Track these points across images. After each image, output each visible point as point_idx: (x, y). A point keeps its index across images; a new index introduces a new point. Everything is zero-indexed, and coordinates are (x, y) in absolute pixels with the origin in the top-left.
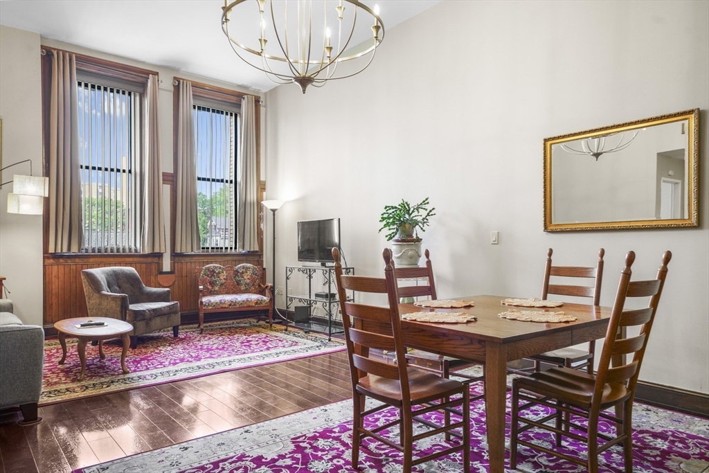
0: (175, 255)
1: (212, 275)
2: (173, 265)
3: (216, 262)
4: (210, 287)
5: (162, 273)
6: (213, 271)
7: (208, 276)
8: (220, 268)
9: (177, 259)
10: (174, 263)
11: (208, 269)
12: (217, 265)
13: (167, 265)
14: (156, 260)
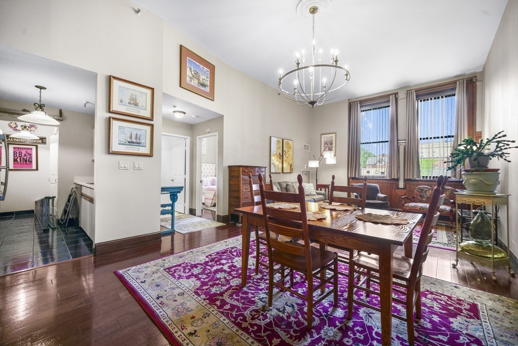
0: (406, 180)
1: (422, 192)
2: (405, 185)
3: (425, 185)
4: (420, 198)
5: (398, 188)
6: (423, 190)
7: (419, 192)
8: (427, 188)
9: (407, 182)
10: (406, 184)
11: (419, 188)
12: (425, 186)
13: (401, 184)
14: (395, 182)
